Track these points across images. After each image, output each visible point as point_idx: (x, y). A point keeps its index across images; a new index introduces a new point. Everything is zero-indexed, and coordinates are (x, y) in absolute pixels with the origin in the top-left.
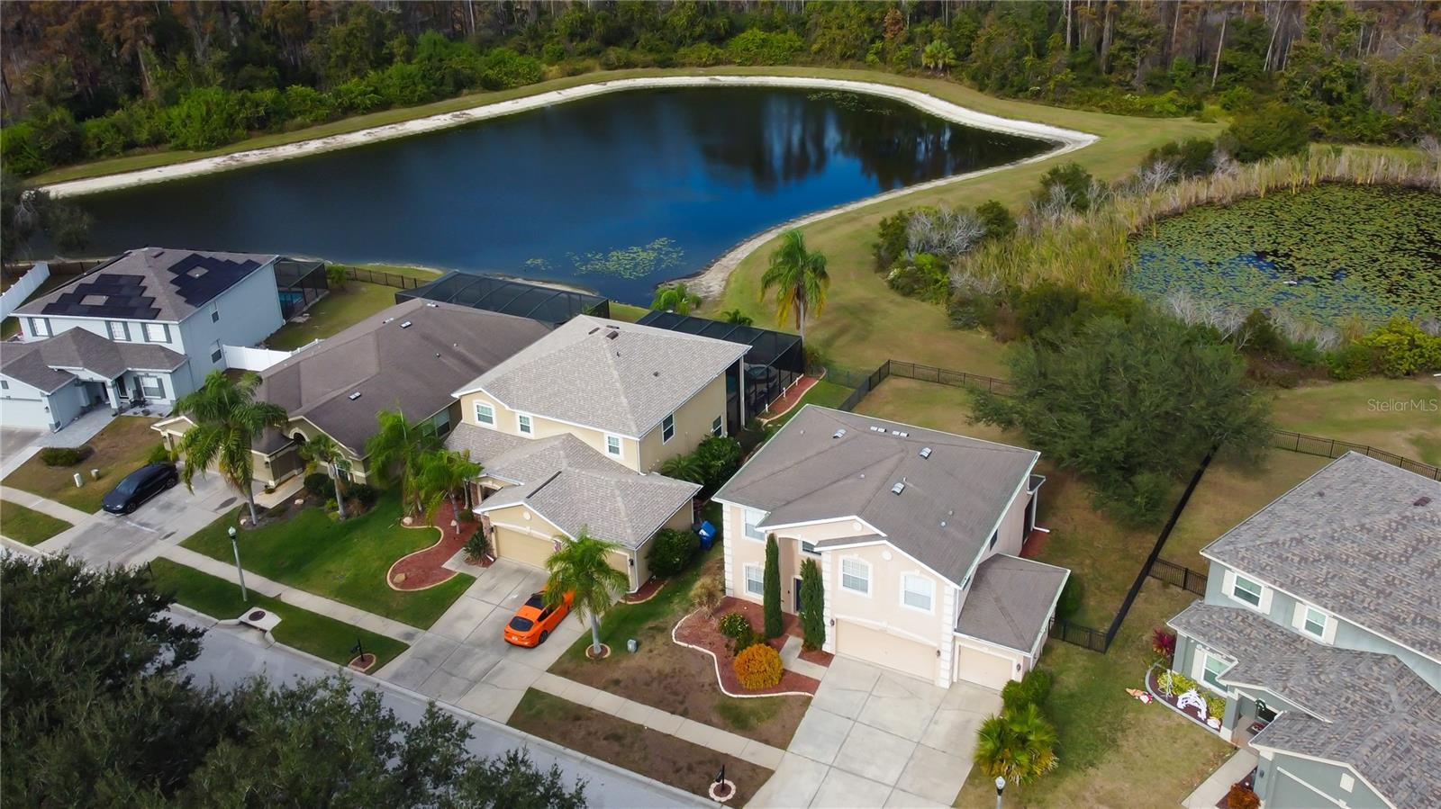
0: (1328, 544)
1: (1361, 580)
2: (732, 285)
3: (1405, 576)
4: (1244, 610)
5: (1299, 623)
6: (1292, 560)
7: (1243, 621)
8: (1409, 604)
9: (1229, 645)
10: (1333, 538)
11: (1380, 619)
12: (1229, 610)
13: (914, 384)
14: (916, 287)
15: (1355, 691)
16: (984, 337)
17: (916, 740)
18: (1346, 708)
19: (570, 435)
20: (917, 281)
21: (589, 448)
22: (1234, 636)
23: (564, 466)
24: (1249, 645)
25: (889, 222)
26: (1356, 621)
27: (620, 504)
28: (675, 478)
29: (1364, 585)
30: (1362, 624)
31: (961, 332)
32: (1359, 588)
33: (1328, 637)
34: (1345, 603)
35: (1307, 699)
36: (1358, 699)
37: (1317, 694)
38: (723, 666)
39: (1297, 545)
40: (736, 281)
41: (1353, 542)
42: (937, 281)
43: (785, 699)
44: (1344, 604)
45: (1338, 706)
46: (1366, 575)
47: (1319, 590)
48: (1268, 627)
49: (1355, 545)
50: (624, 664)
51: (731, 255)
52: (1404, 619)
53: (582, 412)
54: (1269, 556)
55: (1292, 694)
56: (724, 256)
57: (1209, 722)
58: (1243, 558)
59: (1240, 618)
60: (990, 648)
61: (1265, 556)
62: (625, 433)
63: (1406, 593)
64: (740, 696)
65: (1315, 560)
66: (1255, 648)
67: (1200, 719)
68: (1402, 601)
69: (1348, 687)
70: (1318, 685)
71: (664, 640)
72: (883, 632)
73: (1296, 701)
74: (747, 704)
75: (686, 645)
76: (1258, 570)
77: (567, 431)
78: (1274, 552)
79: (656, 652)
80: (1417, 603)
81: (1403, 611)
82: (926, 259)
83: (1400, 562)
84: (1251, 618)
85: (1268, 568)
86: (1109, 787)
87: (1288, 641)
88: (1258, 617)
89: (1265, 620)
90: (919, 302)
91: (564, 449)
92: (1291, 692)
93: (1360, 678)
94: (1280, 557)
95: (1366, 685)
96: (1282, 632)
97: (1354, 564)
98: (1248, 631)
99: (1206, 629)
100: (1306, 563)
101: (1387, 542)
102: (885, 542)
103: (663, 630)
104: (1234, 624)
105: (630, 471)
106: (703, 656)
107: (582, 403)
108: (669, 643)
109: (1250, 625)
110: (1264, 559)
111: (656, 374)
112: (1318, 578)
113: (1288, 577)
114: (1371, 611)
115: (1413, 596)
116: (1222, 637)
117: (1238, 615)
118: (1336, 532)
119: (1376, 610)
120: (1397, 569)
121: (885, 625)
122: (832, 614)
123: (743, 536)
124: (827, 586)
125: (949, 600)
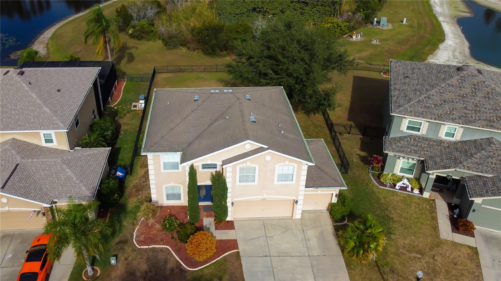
0: (440, 96)
1: (464, 108)
2: (51, 49)
3: (480, 101)
4: (412, 136)
5: (442, 135)
6: (431, 106)
7: (414, 140)
8: (490, 113)
9: (416, 153)
10: (440, 92)
11: (484, 123)
12: (405, 137)
13: (170, 75)
14: (143, 35)
15: (492, 158)
16: (184, 51)
17: (307, 255)
18: (494, 167)
19: (14, 139)
20: (143, 32)
21: (32, 144)
22: (416, 148)
23: (18, 159)
24: (424, 151)
25: (119, 10)
26: (476, 126)
27: (70, 173)
28: (90, 147)
29: (467, 109)
30: (479, 127)
31: (173, 50)
32: (466, 111)
33: (458, 137)
34: (466, 120)
35: (476, 169)
36: (496, 162)
37: (478, 165)
38: (178, 251)
39: (429, 99)
40: (52, 47)
41: (450, 92)
42: (152, 31)
43: (225, 259)
44: (464, 120)
45: (490, 167)
46: (465, 105)
47: (451, 117)
48: (426, 140)
49: (451, 93)
50: (113, 275)
51: (42, 37)
52: (493, 120)
53: (19, 123)
54: (421, 108)
55: (469, 168)
56: (39, 38)
57: (414, 191)
58: (411, 112)
59: (412, 140)
60: (321, 191)
61: (419, 108)
62: (55, 129)
63: (486, 108)
64: (200, 268)
65: (440, 105)
66: (427, 151)
67: (409, 191)
68: (486, 112)
69: (488, 158)
70: (476, 160)
71: (131, 249)
72: (264, 200)
73: (473, 171)
74: (206, 271)
75: (147, 247)
76: (421, 115)
77: (10, 137)
78: (422, 105)
79: (130, 259)
80: (492, 111)
81: (490, 117)
82: (143, 22)
83: (474, 96)
84: (417, 138)
85: (424, 113)
86: (407, 242)
87: (438, 144)
88: (420, 137)
89: (423, 137)
90: (146, 41)
91: (14, 149)
92: (468, 167)
93: (490, 152)
94: (425, 106)
95: (494, 154)
96: (433, 141)
97: (457, 102)
98: (419, 144)
99: (402, 149)
100: (438, 106)
101: (462, 89)
102: (270, 151)
103: (125, 242)
104: (412, 143)
105: (63, 151)
106: (161, 250)
107: (17, 117)
108: (135, 249)
109: (419, 141)
110: (420, 110)
111: (59, 91)
112: (447, 112)
113: (435, 115)
114: (478, 120)
115: (489, 109)
116: (411, 151)
117: (411, 138)
118: (440, 90)
119: (480, 119)
120: (475, 99)
121: (265, 196)
122: (232, 199)
123: (162, 170)
124: (229, 185)
125: (305, 173)
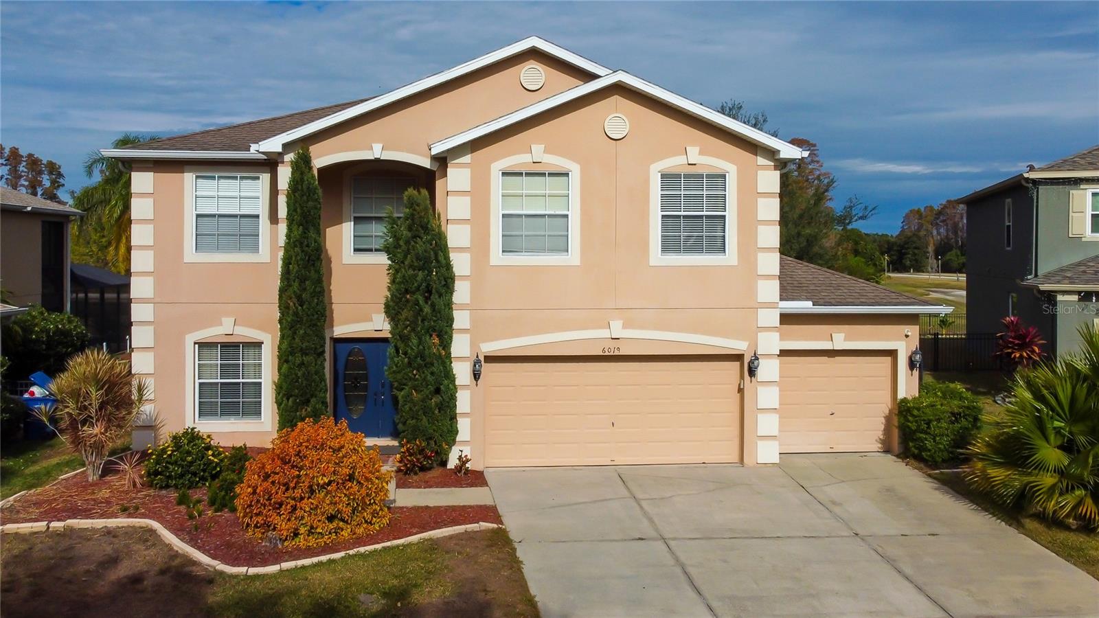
58: (1091, 164)
121: (617, 329)
122: (473, 344)
123: (190, 254)
124: (460, 264)
125: (770, 209)
